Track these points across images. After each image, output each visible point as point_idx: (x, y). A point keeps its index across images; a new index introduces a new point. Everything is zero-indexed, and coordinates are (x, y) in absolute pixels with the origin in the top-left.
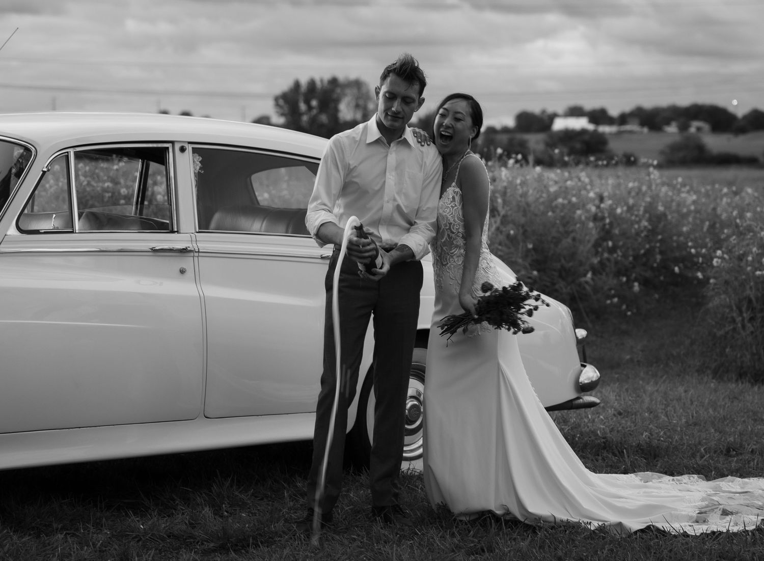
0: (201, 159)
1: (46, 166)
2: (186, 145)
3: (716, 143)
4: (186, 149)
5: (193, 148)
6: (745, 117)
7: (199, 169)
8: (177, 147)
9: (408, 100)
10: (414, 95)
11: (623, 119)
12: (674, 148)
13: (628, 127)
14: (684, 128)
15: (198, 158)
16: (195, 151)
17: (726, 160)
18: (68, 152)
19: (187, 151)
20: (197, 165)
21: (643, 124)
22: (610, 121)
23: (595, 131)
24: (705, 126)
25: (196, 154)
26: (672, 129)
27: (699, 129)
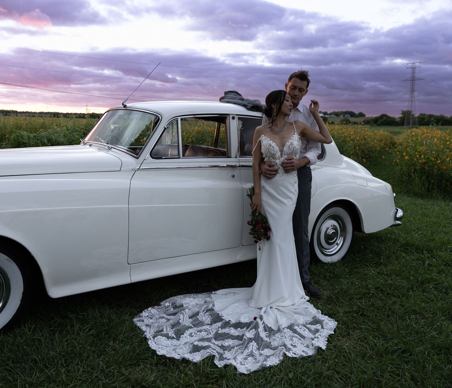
0: (242, 123)
1: (166, 125)
2: (235, 116)
3: (352, 119)
4: (235, 118)
5: (238, 117)
6: (358, 114)
7: (241, 127)
8: (231, 117)
9: (301, 90)
10: (304, 88)
11: (331, 114)
12: (343, 121)
13: (332, 116)
14: (344, 116)
15: (241, 122)
16: (239, 119)
17: (355, 123)
18: (177, 119)
19: (235, 119)
20: (240, 125)
21: (335, 115)
22: (328, 114)
23: (325, 116)
24: (349, 116)
25: (240, 120)
26: (342, 116)
27: (347, 116)
